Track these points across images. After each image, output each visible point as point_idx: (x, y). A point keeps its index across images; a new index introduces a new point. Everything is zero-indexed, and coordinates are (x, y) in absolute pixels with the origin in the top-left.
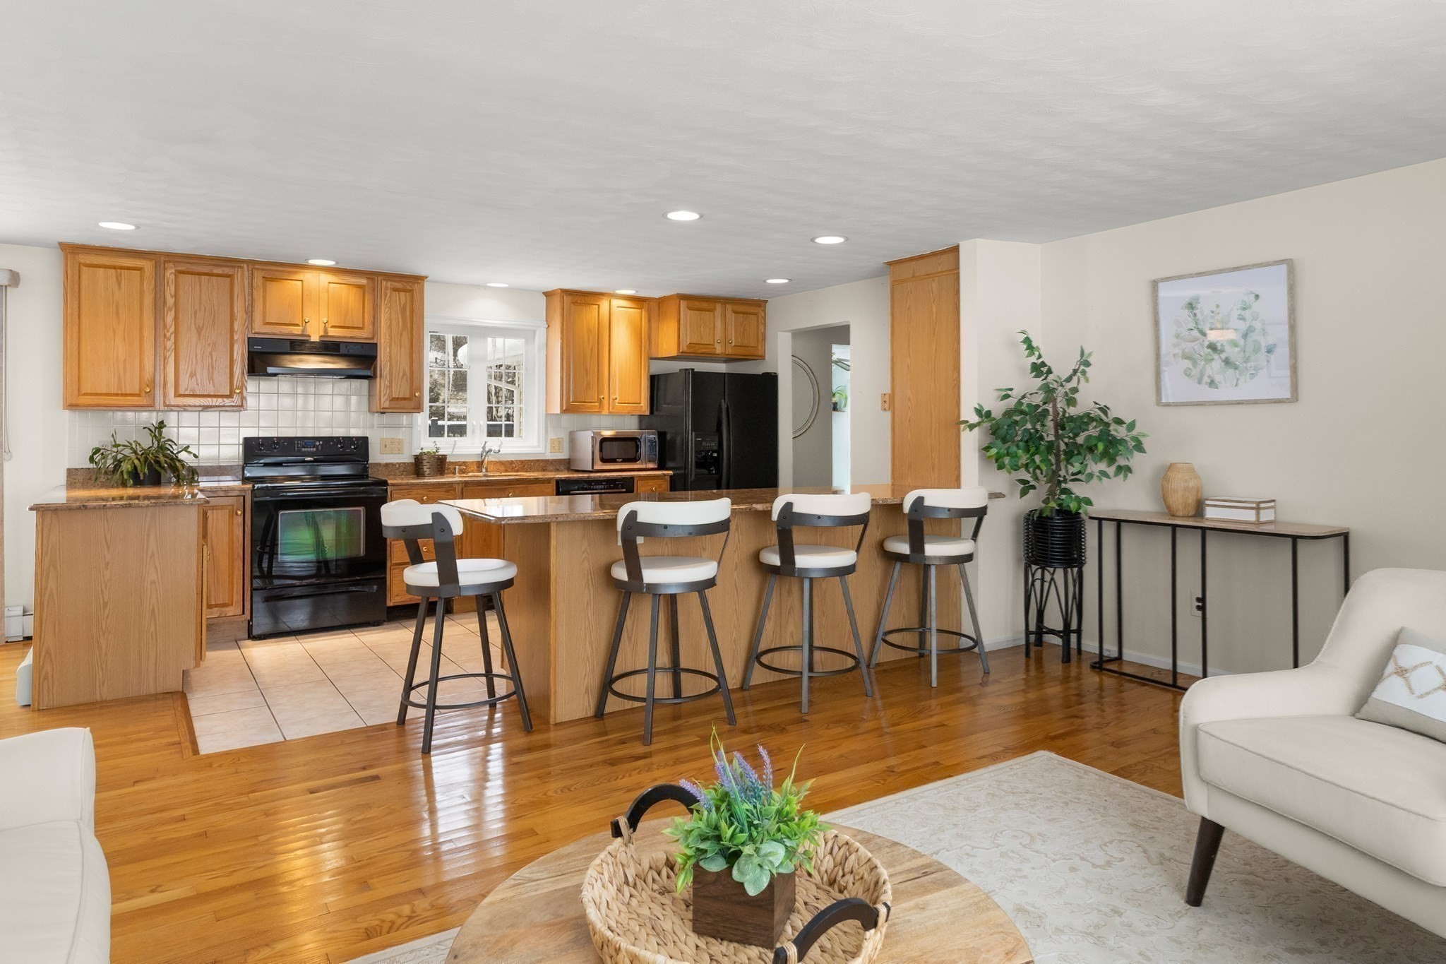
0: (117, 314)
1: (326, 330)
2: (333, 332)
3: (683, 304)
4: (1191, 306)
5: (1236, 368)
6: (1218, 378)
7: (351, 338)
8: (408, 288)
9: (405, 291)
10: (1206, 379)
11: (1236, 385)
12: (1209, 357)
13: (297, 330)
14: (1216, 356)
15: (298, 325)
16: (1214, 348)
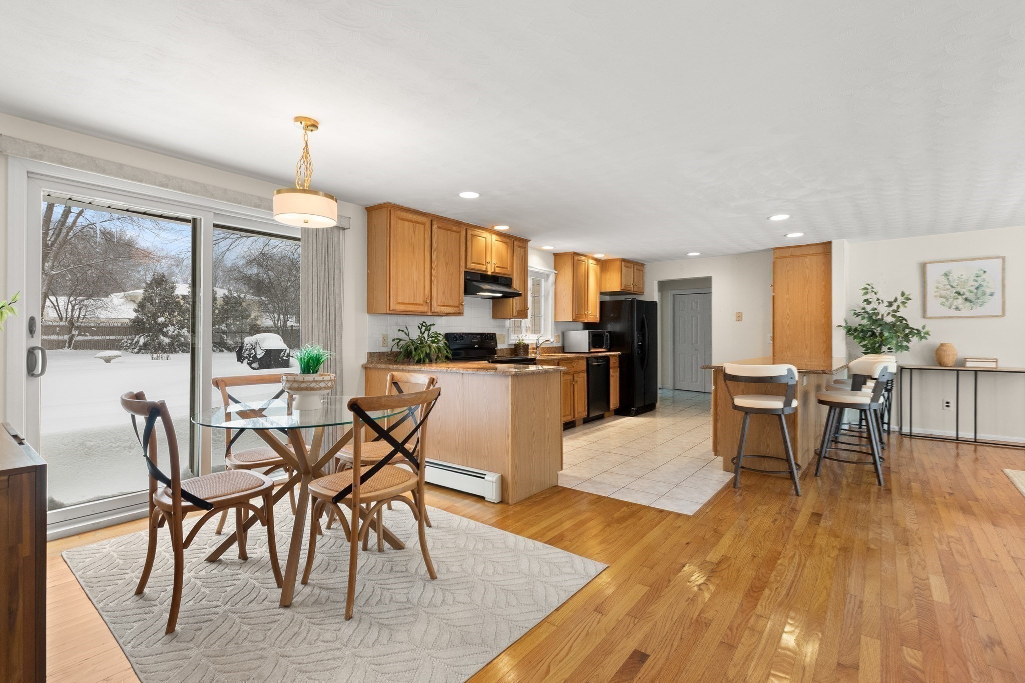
0: (414, 251)
1: (495, 270)
2: (498, 270)
3: (623, 263)
4: (946, 275)
5: (971, 302)
6: (960, 306)
7: (503, 274)
8: (524, 246)
9: (522, 247)
10: (954, 307)
11: (971, 309)
12: (956, 297)
13: (483, 268)
14: (960, 297)
15: (483, 265)
16: (958, 293)
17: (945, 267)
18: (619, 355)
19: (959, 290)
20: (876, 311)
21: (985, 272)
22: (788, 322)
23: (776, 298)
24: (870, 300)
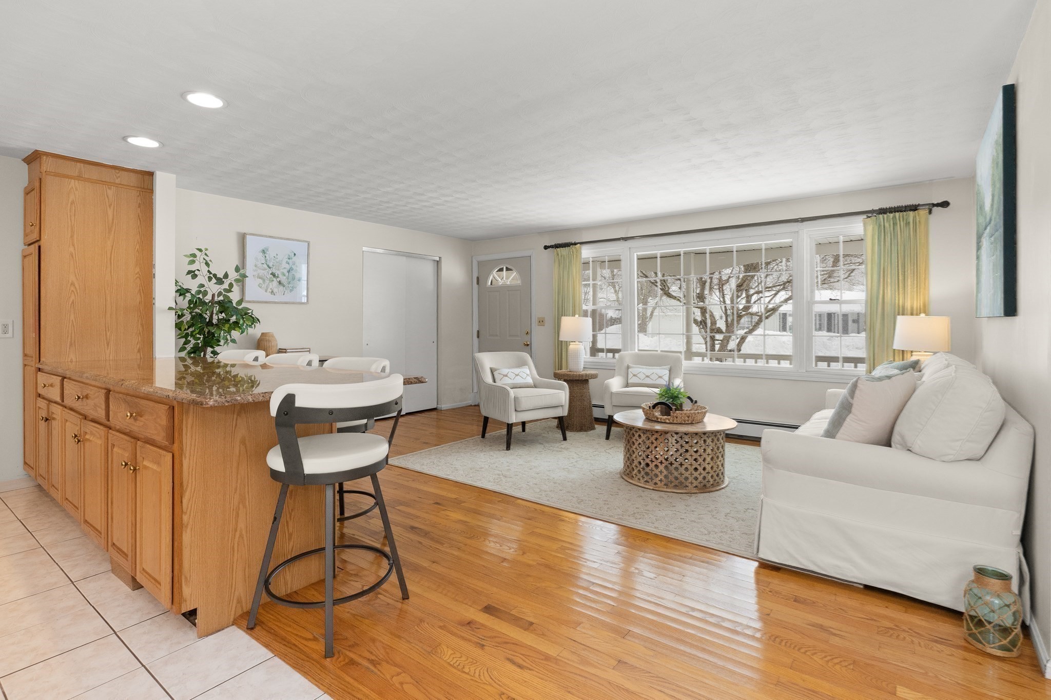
4: (264, 252)
5: (284, 286)
6: (275, 290)
10: (269, 290)
11: (284, 294)
12: (271, 279)
14: (275, 279)
16: (273, 275)
17: (264, 243)
19: (274, 271)
20: (202, 289)
21: (295, 254)
22: (73, 297)
23: (45, 250)
24: (197, 272)
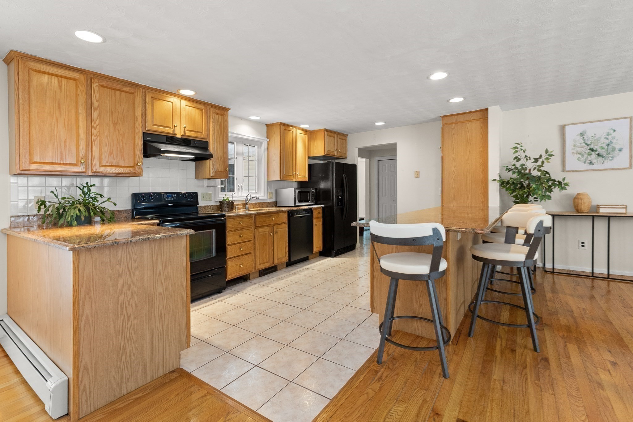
0: (59, 108)
1: (185, 132)
2: (188, 133)
3: (326, 133)
4: (582, 134)
5: (603, 157)
6: (594, 161)
7: (197, 137)
8: (222, 113)
9: (221, 115)
10: (588, 161)
11: (603, 163)
12: (590, 153)
13: (170, 131)
14: (593, 153)
15: (170, 128)
16: (592, 150)
17: (580, 128)
18: (323, 208)
19: (592, 147)
20: (524, 167)
21: (615, 131)
22: (454, 177)
23: (443, 157)
24: (519, 157)
